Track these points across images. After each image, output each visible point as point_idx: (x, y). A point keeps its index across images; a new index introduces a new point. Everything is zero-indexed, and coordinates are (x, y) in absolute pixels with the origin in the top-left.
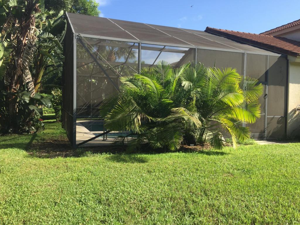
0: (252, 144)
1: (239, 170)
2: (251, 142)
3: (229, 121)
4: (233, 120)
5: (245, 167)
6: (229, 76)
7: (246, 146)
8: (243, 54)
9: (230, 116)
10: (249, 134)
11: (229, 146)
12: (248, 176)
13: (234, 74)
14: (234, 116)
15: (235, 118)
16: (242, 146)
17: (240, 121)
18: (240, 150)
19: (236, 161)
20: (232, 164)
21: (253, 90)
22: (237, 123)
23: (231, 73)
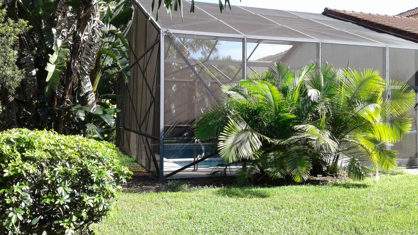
0: (402, 174)
1: (392, 205)
2: (399, 171)
3: (369, 142)
4: (374, 141)
5: (399, 201)
6: (370, 80)
7: (394, 176)
8: (384, 49)
9: (371, 135)
10: (396, 161)
11: (370, 176)
12: (406, 212)
13: (376, 78)
14: (377, 136)
15: (378, 139)
16: (389, 176)
17: (384, 142)
18: (388, 182)
19: (386, 194)
20: (382, 198)
21: (402, 98)
22: (380, 145)
23: (372, 77)
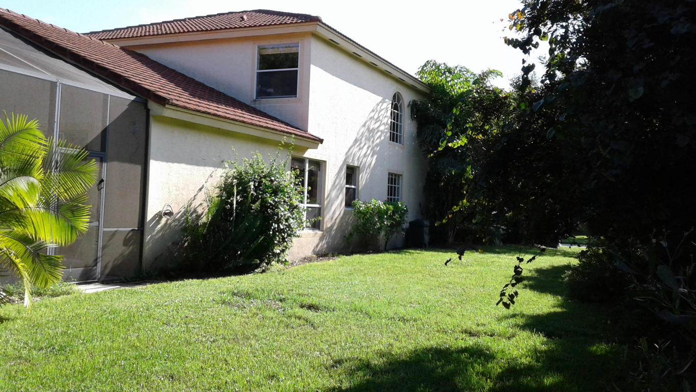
0: (69, 294)
1: (42, 349)
2: (64, 289)
3: (15, 241)
4: (25, 240)
5: (55, 341)
6: (22, 135)
7: (54, 299)
8: (53, 85)
9: (18, 230)
10: (60, 272)
11: (13, 301)
12: (62, 358)
13: (32, 132)
14: (30, 231)
15: (32, 235)
16: (46, 300)
17: (42, 241)
18: (43, 309)
19: (35, 330)
20: (25, 339)
21: (76, 171)
22: (34, 247)
23: (27, 129)
